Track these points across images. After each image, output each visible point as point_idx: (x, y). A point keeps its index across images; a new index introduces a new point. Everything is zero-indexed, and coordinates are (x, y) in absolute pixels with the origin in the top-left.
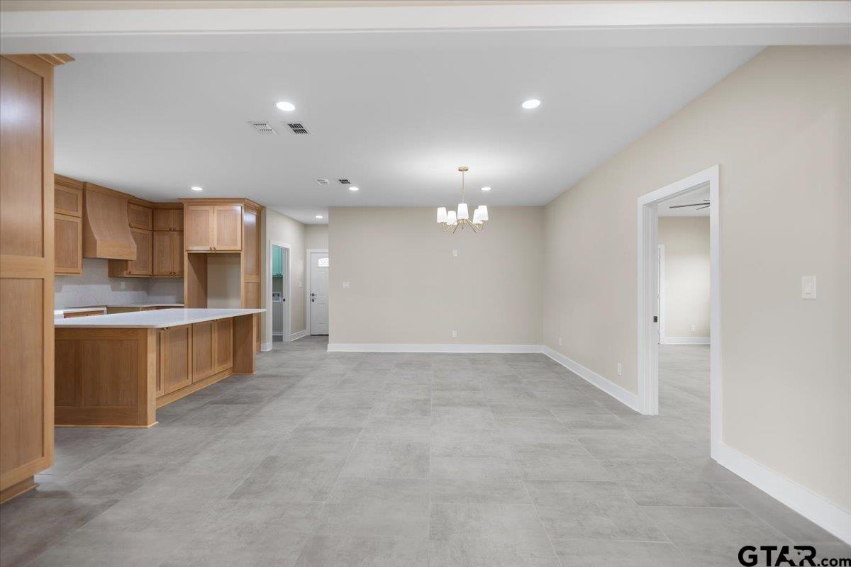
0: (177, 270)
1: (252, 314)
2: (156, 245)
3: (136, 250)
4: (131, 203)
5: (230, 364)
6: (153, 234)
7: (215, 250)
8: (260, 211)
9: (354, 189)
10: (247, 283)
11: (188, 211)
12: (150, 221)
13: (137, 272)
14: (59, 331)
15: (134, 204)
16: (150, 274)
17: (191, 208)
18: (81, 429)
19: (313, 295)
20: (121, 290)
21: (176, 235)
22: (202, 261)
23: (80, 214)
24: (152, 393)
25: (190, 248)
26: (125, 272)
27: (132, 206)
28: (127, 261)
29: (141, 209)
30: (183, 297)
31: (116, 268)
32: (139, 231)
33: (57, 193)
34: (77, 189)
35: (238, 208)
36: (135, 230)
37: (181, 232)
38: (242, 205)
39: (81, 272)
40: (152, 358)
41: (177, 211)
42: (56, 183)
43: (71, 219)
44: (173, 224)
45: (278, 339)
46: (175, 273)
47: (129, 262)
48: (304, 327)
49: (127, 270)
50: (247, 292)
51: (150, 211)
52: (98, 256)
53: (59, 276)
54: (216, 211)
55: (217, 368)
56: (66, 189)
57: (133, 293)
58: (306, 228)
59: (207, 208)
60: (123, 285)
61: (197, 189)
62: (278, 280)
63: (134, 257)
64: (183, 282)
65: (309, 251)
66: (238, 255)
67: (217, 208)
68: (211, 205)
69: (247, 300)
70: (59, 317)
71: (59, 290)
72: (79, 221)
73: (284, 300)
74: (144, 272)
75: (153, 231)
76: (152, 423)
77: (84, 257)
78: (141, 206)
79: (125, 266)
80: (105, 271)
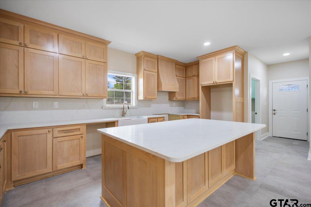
0: (196, 96)
2: (187, 84)
3: (178, 87)
4: (177, 65)
5: (233, 167)
6: (186, 79)
7: (216, 83)
10: (237, 102)
12: (185, 73)
13: (178, 97)
15: (178, 65)
16: (185, 99)
17: (203, 61)
19: (274, 110)
20: (174, 106)
21: (195, 78)
23: (156, 71)
25: (203, 83)
26: (174, 98)
27: (177, 66)
28: (175, 92)
29: (181, 67)
30: (199, 110)
31: (171, 96)
32: (180, 78)
34: (155, 59)
35: (231, 54)
36: (178, 77)
37: (198, 76)
38: (234, 51)
39: (157, 98)
41: (196, 66)
43: (152, 73)
44: (195, 73)
46: (195, 98)
47: (176, 93)
48: (269, 131)
49: (175, 97)
50: (236, 109)
51: (184, 68)
52: (163, 90)
54: (217, 60)
56: (150, 59)
57: (178, 108)
58: (269, 67)
59: (211, 59)
60: (174, 104)
63: (178, 91)
64: (199, 102)
65: (271, 82)
66: (231, 84)
67: (217, 57)
68: (213, 56)
72: (156, 74)
73: (256, 113)
74: (182, 98)
75: (186, 78)
77: (158, 91)
78: (181, 66)
79: (174, 95)
80: (167, 97)
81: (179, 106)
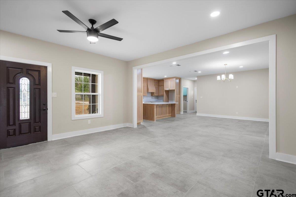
0: (163, 94)
1: (175, 104)
2: (159, 88)
3: (155, 90)
5: (171, 114)
7: (170, 89)
8: (180, 79)
9: (200, 72)
10: (176, 97)
11: (165, 81)
12: (158, 84)
13: (155, 94)
14: (143, 104)
18: (146, 120)
19: (196, 101)
21: (162, 87)
22: (168, 92)
24: (155, 117)
25: (165, 89)
27: (155, 81)
28: (154, 93)
31: (152, 94)
33: (143, 80)
34: (146, 79)
35: (174, 79)
36: (155, 86)
38: (176, 78)
39: (147, 95)
40: (155, 109)
41: (163, 81)
42: (143, 79)
44: (162, 84)
45: (185, 112)
48: (194, 110)
50: (176, 99)
51: (158, 81)
52: (149, 92)
53: (144, 96)
54: (170, 80)
55: (168, 115)
58: (194, 81)
59: (168, 80)
60: (154, 97)
61: (166, 76)
62: (185, 97)
63: (155, 92)
64: (164, 97)
65: (195, 88)
66: (174, 90)
69: (176, 101)
70: (143, 103)
71: (144, 98)
72: (146, 85)
73: (187, 102)
74: (157, 95)
75: (159, 86)
76: (155, 121)
77: (147, 92)
80: (150, 95)
81: (156, 98)
